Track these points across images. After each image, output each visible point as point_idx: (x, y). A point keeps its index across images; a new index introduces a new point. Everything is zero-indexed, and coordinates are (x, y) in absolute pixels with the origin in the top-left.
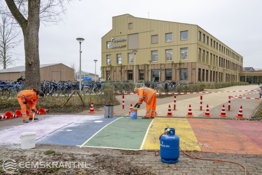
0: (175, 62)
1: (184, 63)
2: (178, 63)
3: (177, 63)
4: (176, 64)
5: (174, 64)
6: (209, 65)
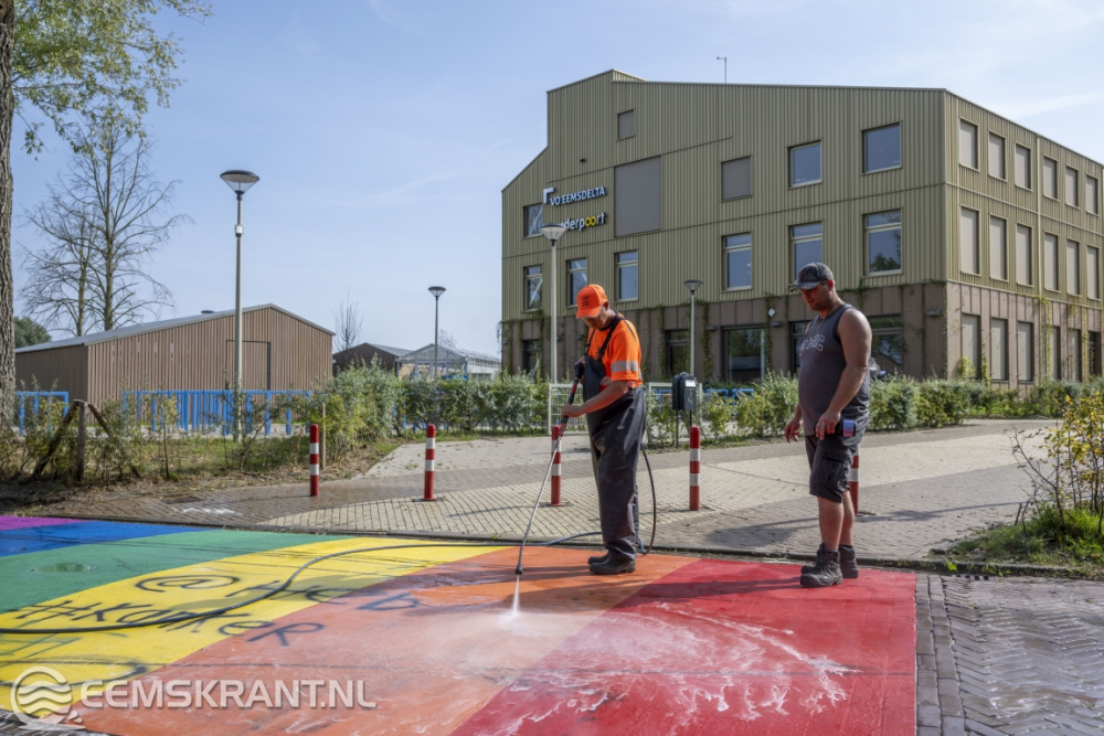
1: (881, 288)
2: (852, 291)
3: (846, 287)
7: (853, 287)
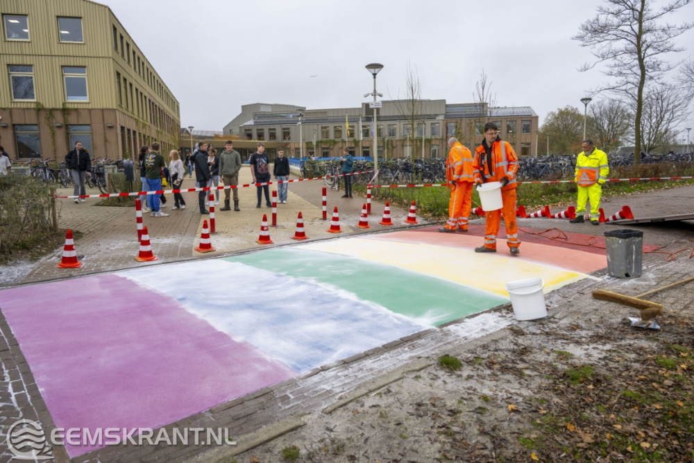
0: (48, 105)
1: (76, 110)
2: (57, 109)
3: (54, 107)
4: (52, 110)
5: (45, 110)
6: (135, 119)
7: (58, 107)
